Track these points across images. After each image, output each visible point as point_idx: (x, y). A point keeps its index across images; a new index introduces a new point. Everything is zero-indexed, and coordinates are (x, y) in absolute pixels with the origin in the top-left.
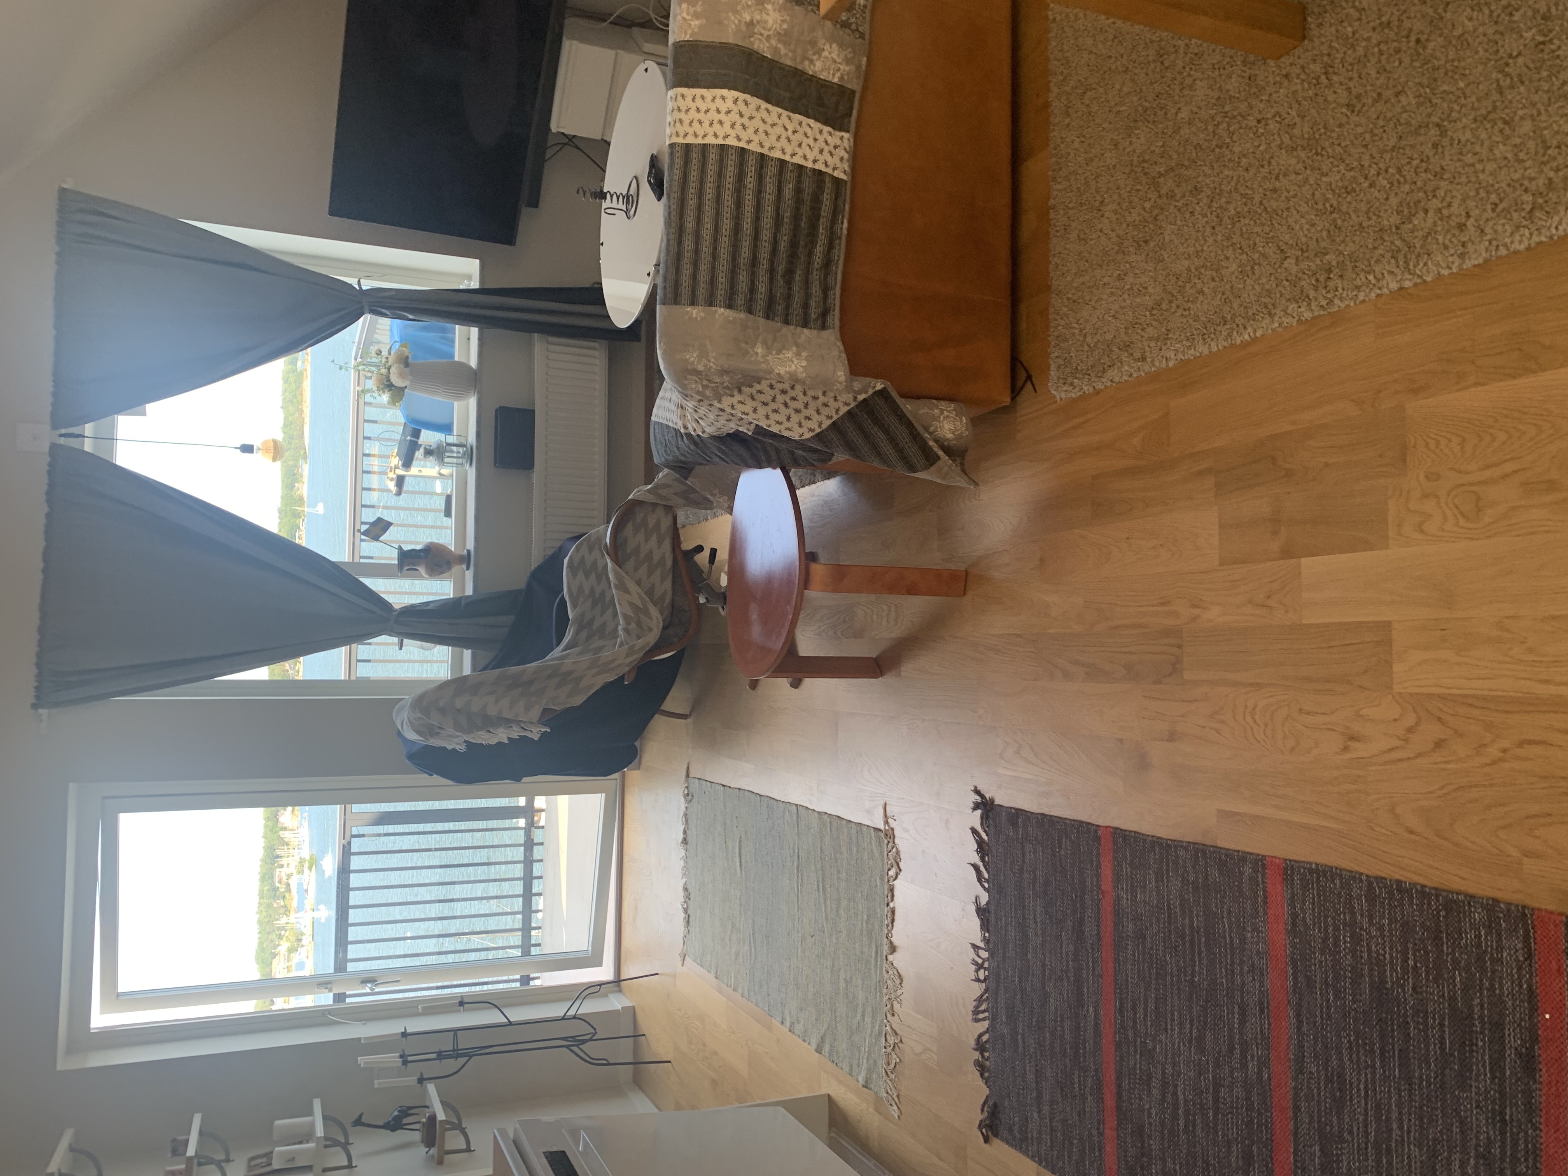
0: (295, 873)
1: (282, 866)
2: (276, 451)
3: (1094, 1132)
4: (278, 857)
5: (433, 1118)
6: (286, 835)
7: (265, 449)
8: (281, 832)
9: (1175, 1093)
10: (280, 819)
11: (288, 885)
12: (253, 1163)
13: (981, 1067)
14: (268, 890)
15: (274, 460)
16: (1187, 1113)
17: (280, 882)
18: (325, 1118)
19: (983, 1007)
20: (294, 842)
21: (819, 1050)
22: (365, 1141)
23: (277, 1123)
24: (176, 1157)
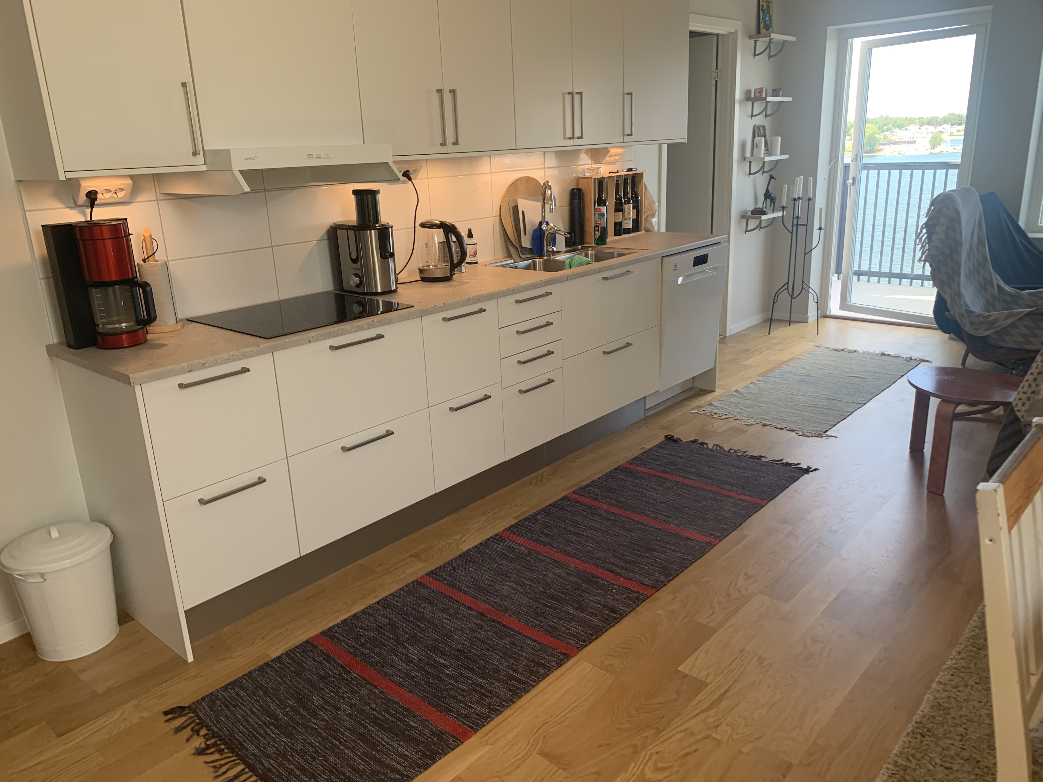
3: (650, 467)
9: (651, 491)
12: (761, 128)
13: (695, 442)
16: (643, 492)
18: (778, 161)
19: (718, 448)
21: (736, 391)
22: (761, 181)
23: (780, 138)
24: (770, 91)
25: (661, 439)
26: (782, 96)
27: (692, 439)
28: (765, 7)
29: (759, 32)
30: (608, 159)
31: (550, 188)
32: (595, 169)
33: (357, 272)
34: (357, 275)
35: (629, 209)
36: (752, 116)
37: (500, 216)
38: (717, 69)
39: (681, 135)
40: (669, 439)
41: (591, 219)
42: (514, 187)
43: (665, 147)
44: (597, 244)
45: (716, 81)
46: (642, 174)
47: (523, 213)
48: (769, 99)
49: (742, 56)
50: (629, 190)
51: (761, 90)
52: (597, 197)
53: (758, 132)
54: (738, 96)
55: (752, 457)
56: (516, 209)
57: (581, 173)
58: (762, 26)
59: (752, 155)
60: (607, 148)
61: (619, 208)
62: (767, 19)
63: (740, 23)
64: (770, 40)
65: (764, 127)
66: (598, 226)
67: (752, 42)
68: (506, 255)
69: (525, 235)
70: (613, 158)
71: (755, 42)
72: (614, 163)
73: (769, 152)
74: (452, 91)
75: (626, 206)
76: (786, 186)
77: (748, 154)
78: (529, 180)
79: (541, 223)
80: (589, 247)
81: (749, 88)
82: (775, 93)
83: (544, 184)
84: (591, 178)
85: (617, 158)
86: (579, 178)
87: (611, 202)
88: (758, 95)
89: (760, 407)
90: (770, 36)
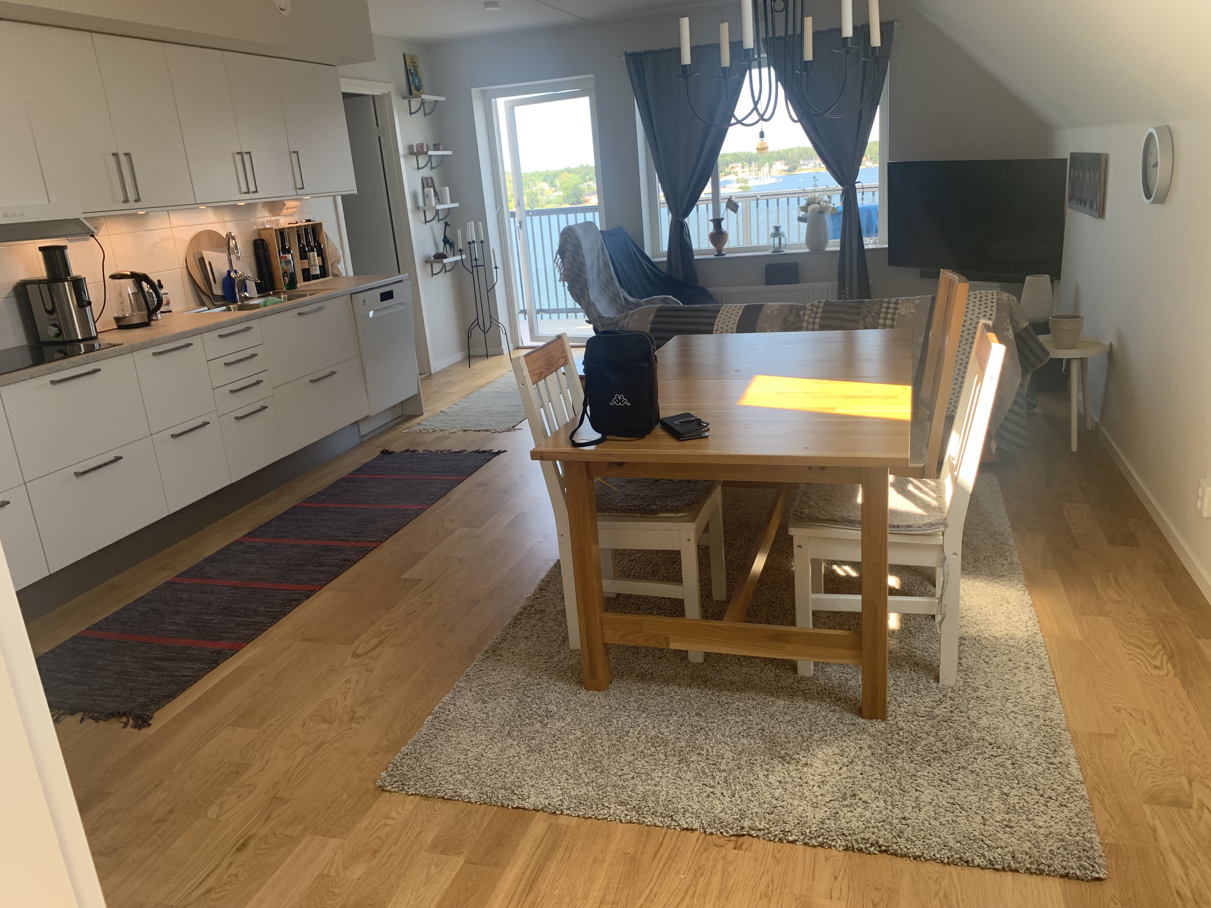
0: (737, 177)
1: (743, 168)
2: (762, 149)
3: (369, 474)
4: (750, 163)
5: (445, 257)
6: (766, 168)
7: (762, 144)
8: (768, 164)
9: (371, 488)
10: (778, 162)
11: (730, 174)
12: (429, 180)
13: (407, 451)
14: (727, 160)
15: (758, 149)
16: (364, 490)
17: (732, 168)
18: (449, 209)
20: (761, 175)
21: (442, 412)
22: (438, 228)
23: (447, 188)
24: (431, 146)
25: (378, 453)
26: (443, 150)
27: (405, 449)
28: (412, 71)
29: (411, 93)
30: (286, 211)
31: (234, 238)
32: (274, 221)
33: (54, 322)
34: (55, 325)
35: (314, 256)
36: (419, 168)
37: (187, 267)
38: (378, 126)
39: (351, 188)
40: (385, 452)
41: (278, 266)
42: (197, 239)
43: (339, 199)
44: (288, 289)
45: (379, 138)
46: (321, 224)
47: (210, 263)
48: (430, 153)
49: (398, 114)
50: (311, 239)
51: (421, 145)
52: (280, 246)
53: (426, 183)
54: (401, 151)
55: (455, 452)
56: (202, 260)
57: (261, 225)
58: (413, 88)
59: (425, 205)
60: (282, 201)
61: (304, 256)
62: (417, 81)
63: (392, 85)
64: (422, 100)
65: (432, 179)
66: (286, 272)
67: (406, 101)
68: (199, 304)
69: (215, 283)
70: (290, 210)
71: (409, 102)
72: (292, 215)
73: (439, 201)
74: (128, 155)
75: (311, 254)
76: (459, 231)
77: (421, 204)
78: (211, 234)
79: (229, 272)
80: (280, 292)
81: (411, 144)
82: (436, 147)
83: (227, 235)
84: (272, 229)
85: (294, 210)
86: (260, 230)
87: (295, 251)
88: (420, 149)
89: (461, 419)
90: (421, 97)
